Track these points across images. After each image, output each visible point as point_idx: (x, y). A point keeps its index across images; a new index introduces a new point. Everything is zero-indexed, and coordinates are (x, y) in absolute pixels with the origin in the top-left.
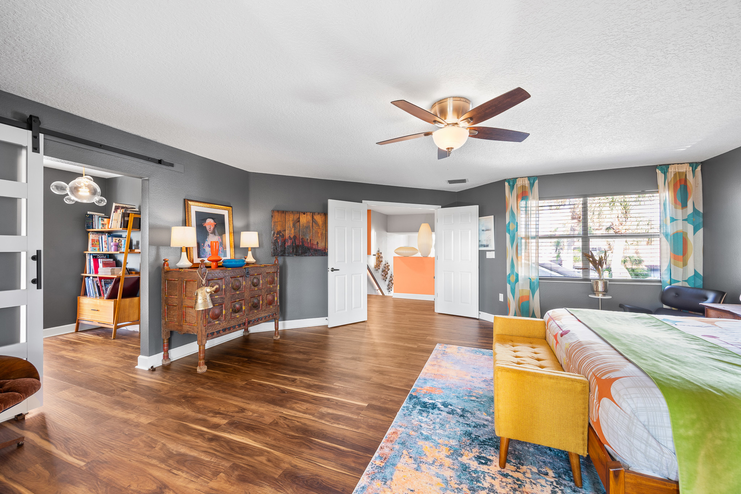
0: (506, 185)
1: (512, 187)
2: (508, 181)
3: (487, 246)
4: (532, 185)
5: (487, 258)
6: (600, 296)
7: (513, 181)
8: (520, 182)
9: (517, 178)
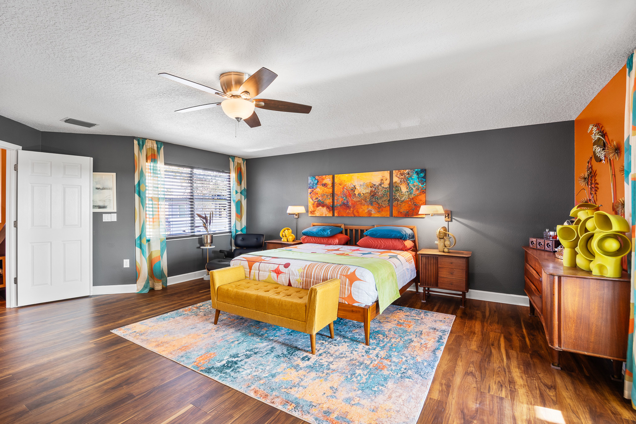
0: (135, 143)
1: (141, 147)
2: (138, 139)
3: (104, 207)
4: (158, 149)
5: (104, 221)
6: (209, 247)
7: (142, 141)
8: (149, 144)
9: (146, 139)
